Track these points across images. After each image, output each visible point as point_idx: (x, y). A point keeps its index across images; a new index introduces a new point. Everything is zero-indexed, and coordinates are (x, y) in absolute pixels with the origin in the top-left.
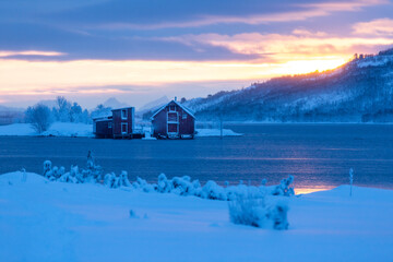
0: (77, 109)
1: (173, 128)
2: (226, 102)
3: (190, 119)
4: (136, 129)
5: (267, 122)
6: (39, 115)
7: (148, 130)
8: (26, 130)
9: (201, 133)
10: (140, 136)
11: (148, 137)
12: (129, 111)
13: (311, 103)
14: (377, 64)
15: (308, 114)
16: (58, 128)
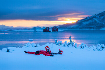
0: (40, 27)
1: (55, 30)
2: (60, 26)
3: (57, 29)
4: (49, 30)
5: (66, 29)
6: (34, 28)
7: (51, 30)
8: (33, 31)
9: (59, 31)
10: (50, 31)
11: (51, 31)
12: (48, 28)
13: (72, 27)
14: (81, 21)
15: (72, 28)
16: (37, 30)
